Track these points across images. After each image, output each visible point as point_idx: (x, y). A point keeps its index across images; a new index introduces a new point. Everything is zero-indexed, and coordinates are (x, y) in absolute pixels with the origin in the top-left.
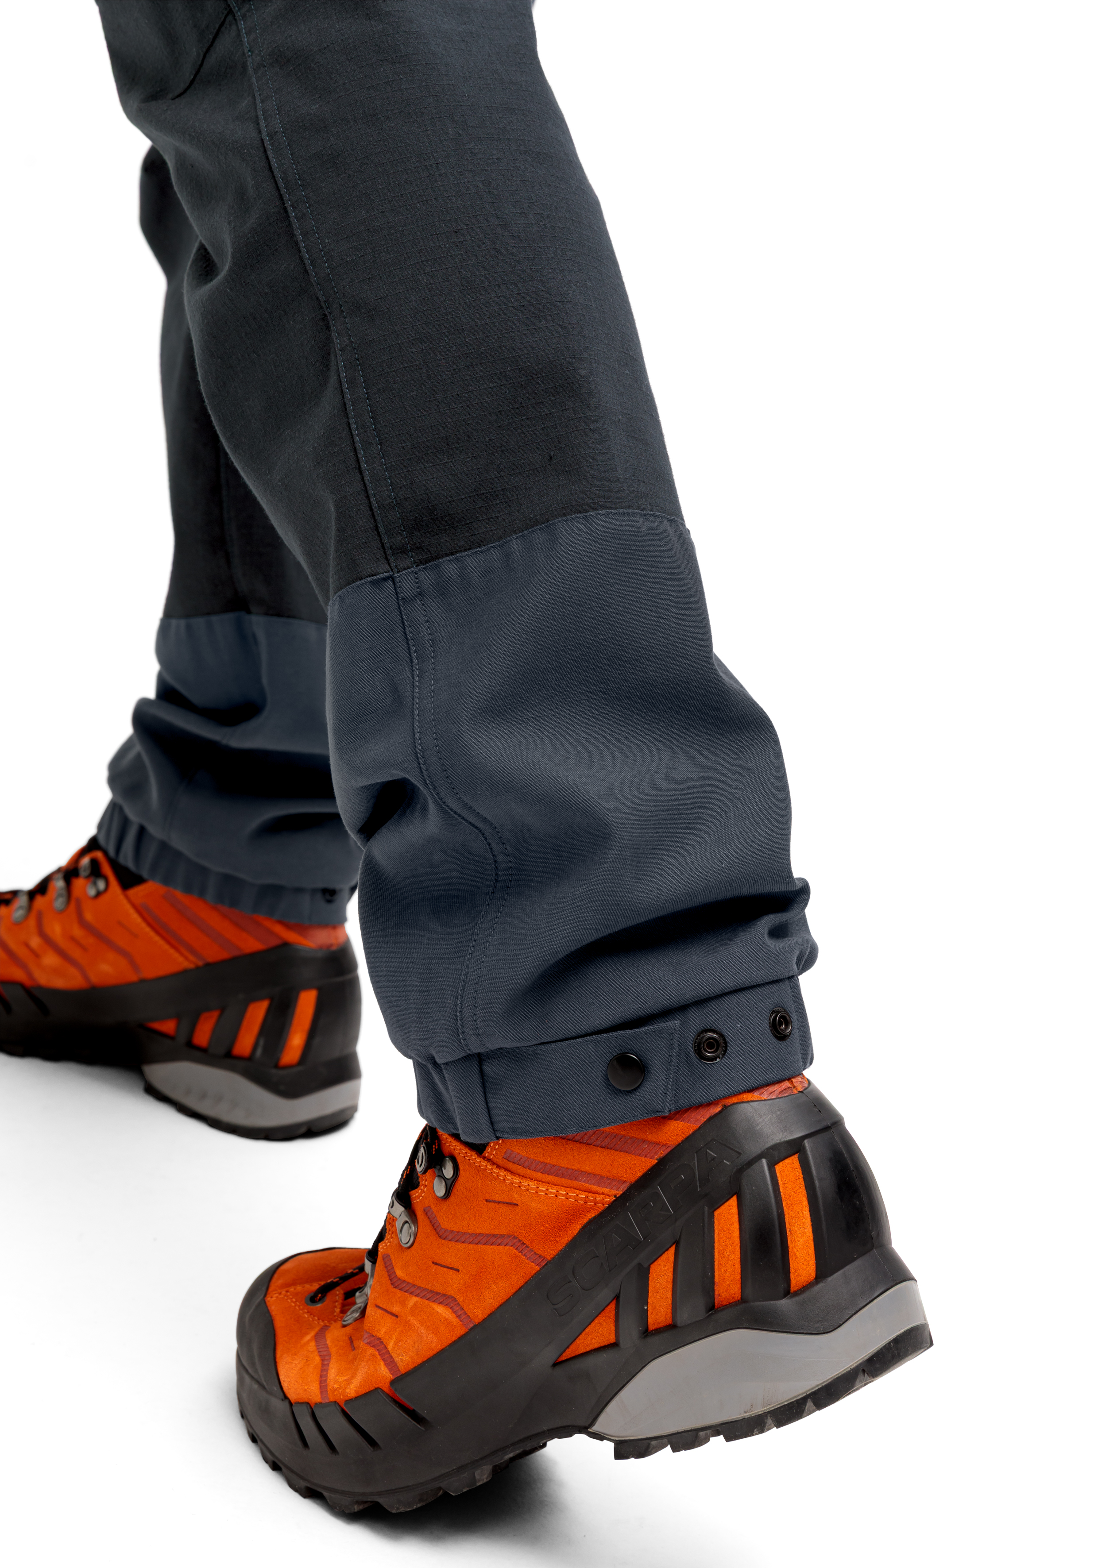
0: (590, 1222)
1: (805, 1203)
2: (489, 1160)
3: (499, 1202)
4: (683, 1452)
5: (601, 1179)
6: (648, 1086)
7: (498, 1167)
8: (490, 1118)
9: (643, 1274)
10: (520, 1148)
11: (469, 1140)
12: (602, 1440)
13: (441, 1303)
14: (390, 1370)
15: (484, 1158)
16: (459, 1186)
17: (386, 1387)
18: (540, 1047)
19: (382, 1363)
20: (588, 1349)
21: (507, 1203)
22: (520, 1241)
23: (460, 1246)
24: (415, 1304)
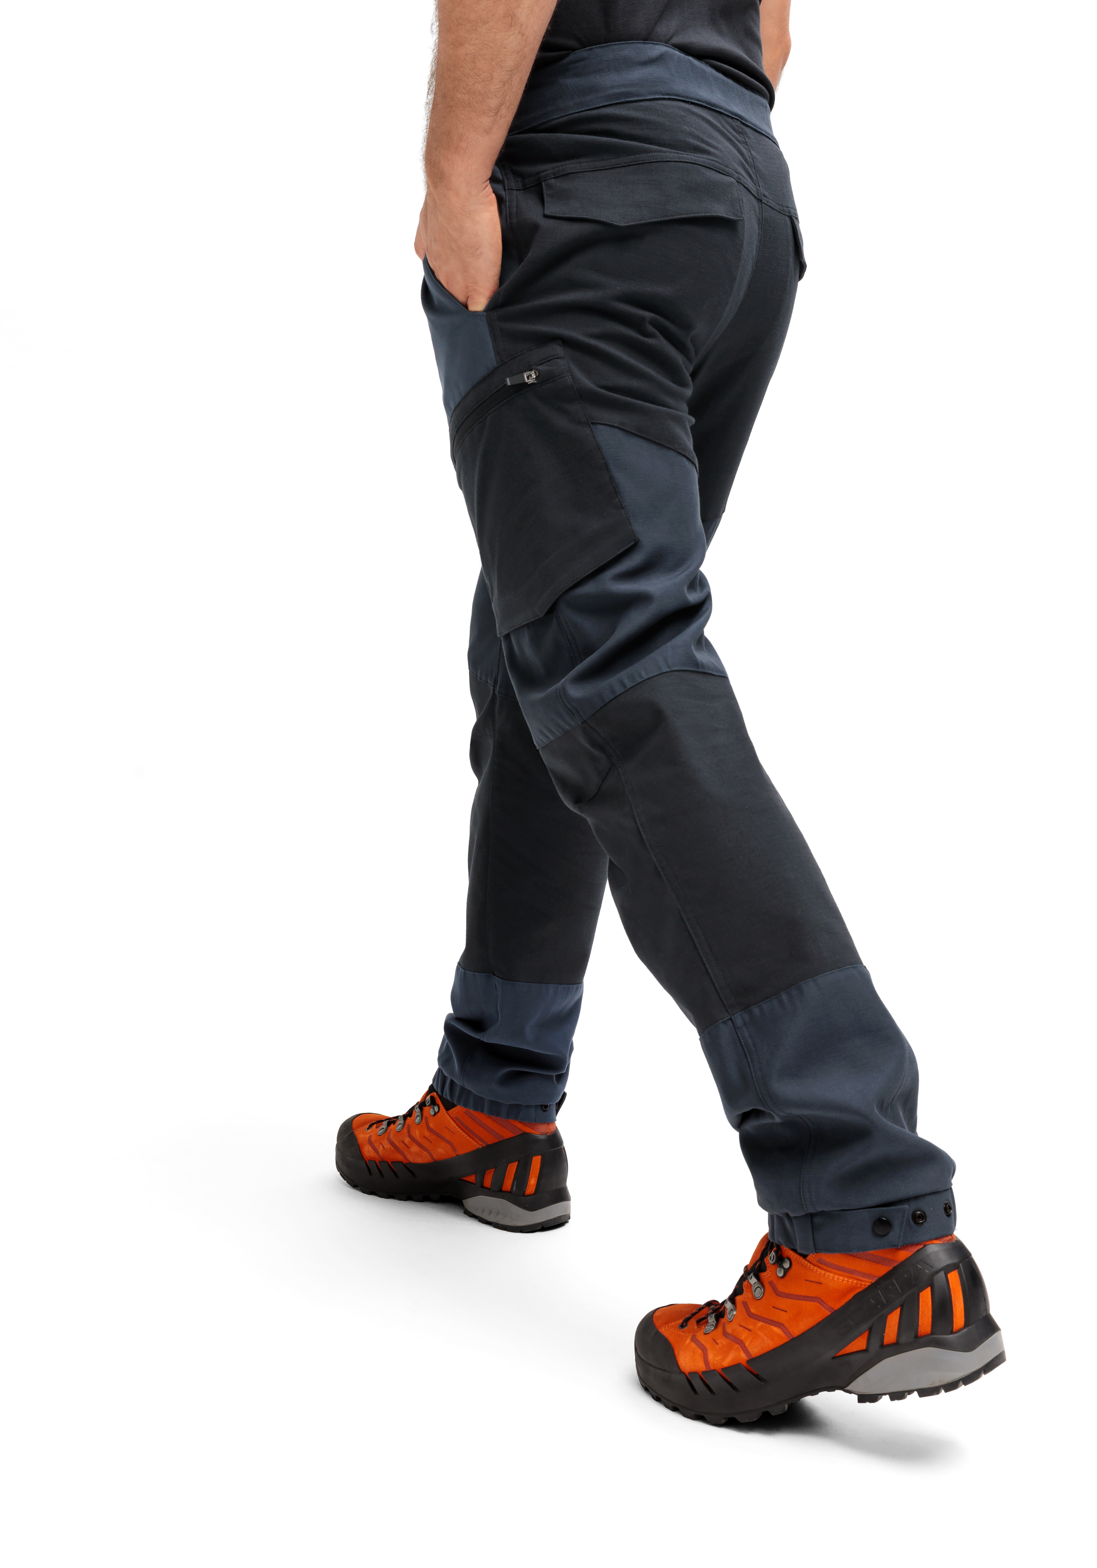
0: (858, 1293)
1: (961, 1292)
2: (809, 1261)
3: (812, 1281)
4: (896, 1401)
5: (864, 1275)
6: (891, 1234)
7: (814, 1265)
8: (814, 1243)
9: (883, 1320)
10: (826, 1257)
11: (802, 1252)
12: (851, 1394)
13: (776, 1326)
14: (747, 1355)
15: (807, 1260)
16: (791, 1272)
17: (744, 1364)
18: (842, 1212)
19: (742, 1352)
20: (851, 1352)
21: (816, 1282)
22: (822, 1300)
23: (789, 1300)
24: (762, 1326)
